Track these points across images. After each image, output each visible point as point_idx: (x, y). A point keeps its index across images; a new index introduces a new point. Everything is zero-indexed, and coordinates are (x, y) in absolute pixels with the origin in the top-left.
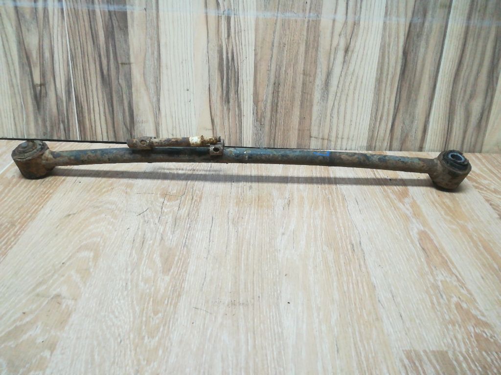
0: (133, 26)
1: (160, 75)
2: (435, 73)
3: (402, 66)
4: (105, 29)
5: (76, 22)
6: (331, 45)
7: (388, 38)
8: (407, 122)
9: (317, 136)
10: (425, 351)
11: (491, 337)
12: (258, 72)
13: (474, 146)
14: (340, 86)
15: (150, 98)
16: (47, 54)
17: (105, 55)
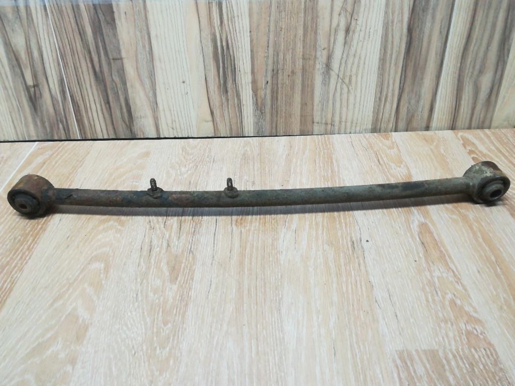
0: (120, 19)
1: (154, 68)
2: (442, 50)
3: (407, 43)
4: (92, 24)
5: (61, 19)
6: (330, 27)
7: (391, 14)
8: (413, 102)
9: (320, 121)
10: (417, 351)
11: (481, 334)
12: (255, 60)
13: (483, 122)
14: (342, 69)
15: (145, 92)
16: (36, 54)
17: (96, 51)
